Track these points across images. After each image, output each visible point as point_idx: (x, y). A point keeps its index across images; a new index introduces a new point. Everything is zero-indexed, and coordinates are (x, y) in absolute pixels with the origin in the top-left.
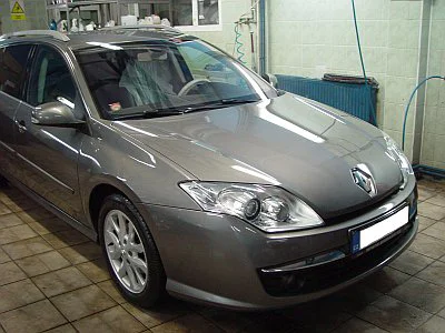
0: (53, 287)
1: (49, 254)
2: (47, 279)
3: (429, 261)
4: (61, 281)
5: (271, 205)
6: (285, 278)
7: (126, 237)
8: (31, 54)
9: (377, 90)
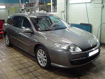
0: (26, 66)
1: (24, 60)
2: (25, 64)
3: (103, 61)
4: (28, 64)
5: (72, 48)
6: (75, 62)
7: (42, 55)
8: (20, 19)
9: (92, 26)
